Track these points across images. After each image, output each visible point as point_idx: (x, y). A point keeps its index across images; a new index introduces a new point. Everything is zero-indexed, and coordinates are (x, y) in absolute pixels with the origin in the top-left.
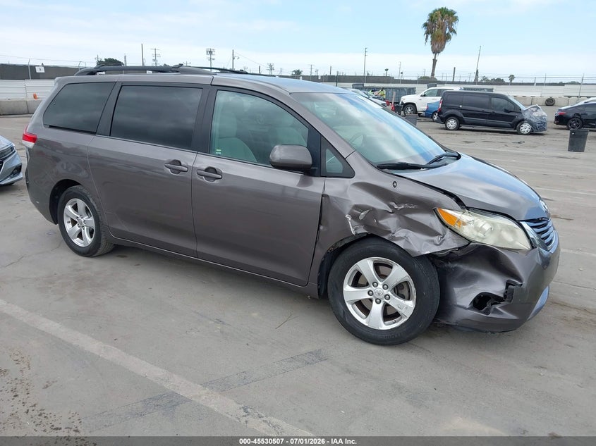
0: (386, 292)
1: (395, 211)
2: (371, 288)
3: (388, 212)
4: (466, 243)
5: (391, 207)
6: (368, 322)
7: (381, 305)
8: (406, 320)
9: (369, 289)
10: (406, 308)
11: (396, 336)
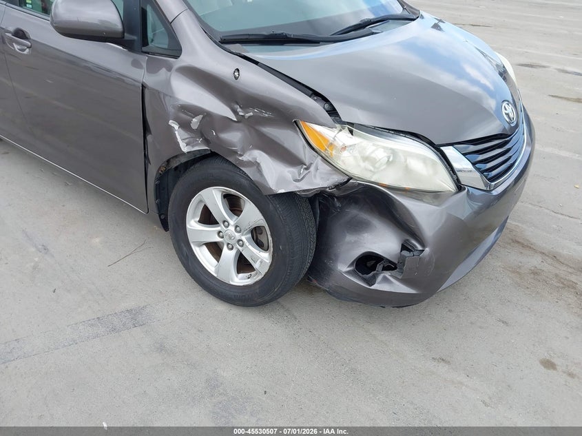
0: (238, 236)
1: (241, 120)
2: (221, 228)
3: (231, 120)
4: (344, 179)
5: (235, 112)
6: (217, 272)
7: (234, 252)
8: (260, 277)
9: (219, 229)
10: (261, 262)
11: (247, 296)
